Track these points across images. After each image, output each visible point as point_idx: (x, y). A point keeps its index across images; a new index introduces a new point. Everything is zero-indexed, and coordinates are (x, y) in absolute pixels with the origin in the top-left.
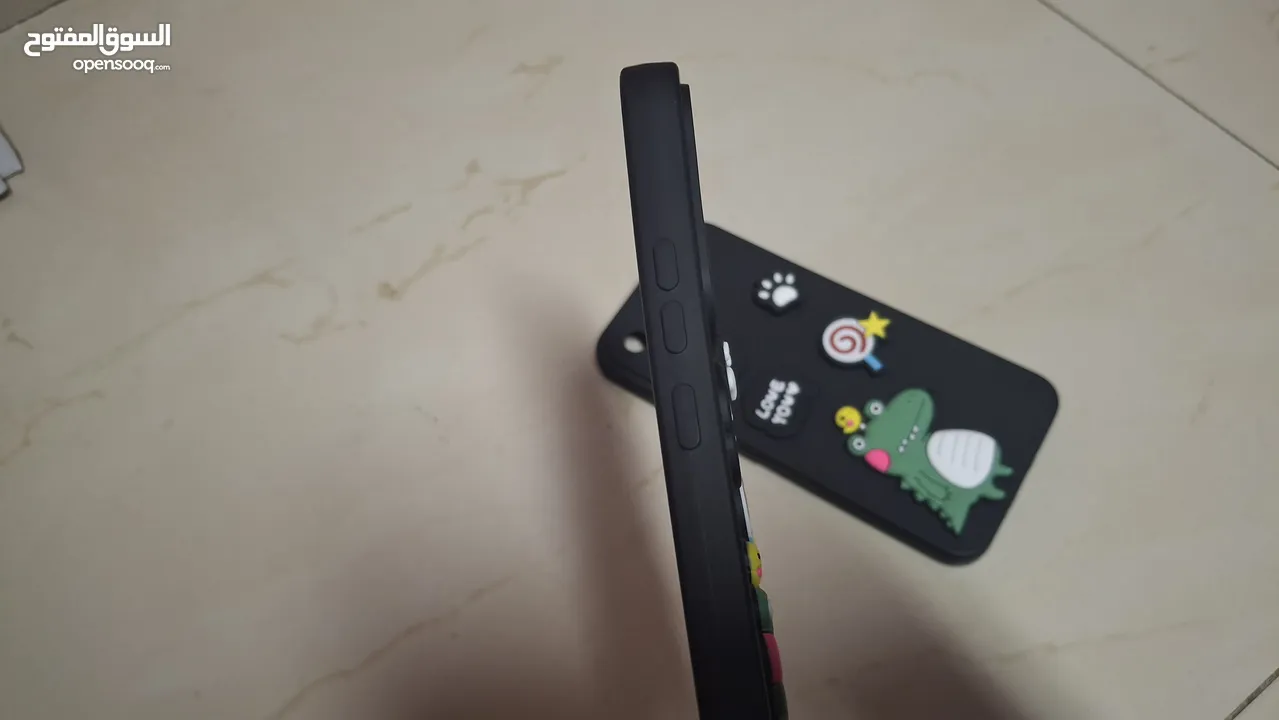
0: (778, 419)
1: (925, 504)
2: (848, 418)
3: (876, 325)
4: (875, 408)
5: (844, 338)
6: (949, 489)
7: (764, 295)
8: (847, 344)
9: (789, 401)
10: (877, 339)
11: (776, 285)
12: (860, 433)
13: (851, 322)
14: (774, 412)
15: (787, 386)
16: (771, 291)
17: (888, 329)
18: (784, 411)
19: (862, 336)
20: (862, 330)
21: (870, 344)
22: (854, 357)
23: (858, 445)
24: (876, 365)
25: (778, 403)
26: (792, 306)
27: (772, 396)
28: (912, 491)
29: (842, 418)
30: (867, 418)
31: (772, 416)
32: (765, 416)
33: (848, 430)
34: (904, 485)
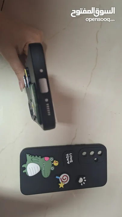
0: (68, 155)
1: (35, 156)
2: (56, 164)
3: (61, 185)
4: (53, 168)
5: (66, 178)
6: (32, 161)
7: (84, 178)
8: (64, 178)
9: (68, 160)
10: (60, 183)
11: (83, 181)
12: (53, 162)
13: (66, 183)
14: (69, 156)
15: (70, 162)
16: (84, 180)
17: (59, 186)
18: (68, 157)
19: (63, 182)
22: (61, 176)
23: (52, 159)
24: (57, 177)
25: (69, 158)
26: (79, 179)
27: (71, 159)
28: (38, 157)
29: (57, 162)
30: (53, 165)
31: (69, 155)
32: (70, 154)
33: (55, 161)
34: (40, 157)
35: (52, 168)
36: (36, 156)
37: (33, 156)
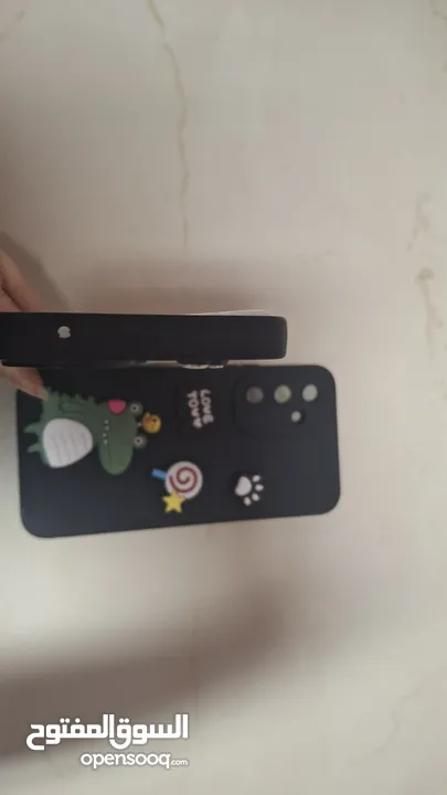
1: (71, 394)
3: (173, 503)
4: (140, 442)
5: (187, 480)
6: (63, 413)
7: (256, 478)
10: (168, 494)
11: (253, 491)
12: (139, 418)
13: (191, 495)
15: (202, 422)
16: (254, 484)
17: (165, 505)
19: (178, 490)
20: (180, 494)
21: (169, 488)
23: (136, 408)
24: (157, 473)
25: (201, 407)
26: (235, 483)
28: (85, 397)
29: (155, 420)
30: (141, 431)
34: (92, 398)
35: (138, 442)
37: (65, 395)
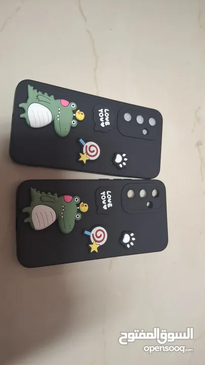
0: (104, 193)
1: (47, 192)
2: (84, 208)
3: (94, 247)
7: (132, 235)
8: (98, 235)
9: (104, 202)
11: (131, 241)
13: (102, 244)
14: (106, 195)
15: (107, 207)
16: (131, 237)
17: (90, 248)
18: (103, 197)
19: (96, 241)
20: (97, 243)
21: (92, 240)
25: (107, 199)
26: (122, 237)
27: (109, 201)
28: (53, 194)
29: (86, 206)
31: (106, 193)
32: (108, 192)
33: (82, 203)
34: (56, 194)
35: (78, 216)
36: (49, 193)
37: (43, 193)
